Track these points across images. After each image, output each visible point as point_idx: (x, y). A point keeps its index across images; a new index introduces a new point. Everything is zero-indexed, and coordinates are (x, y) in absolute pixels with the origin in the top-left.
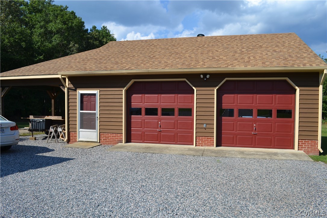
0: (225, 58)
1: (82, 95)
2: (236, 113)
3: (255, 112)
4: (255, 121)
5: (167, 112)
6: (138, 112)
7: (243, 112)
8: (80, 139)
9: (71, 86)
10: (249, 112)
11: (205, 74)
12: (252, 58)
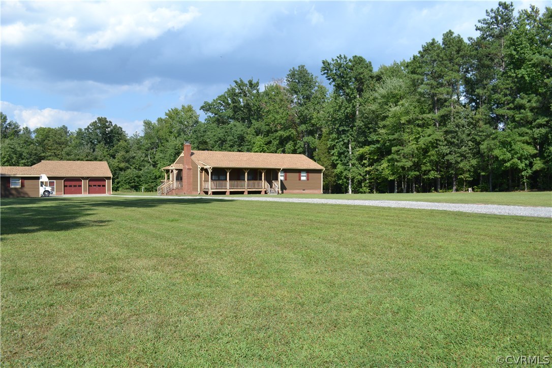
0: (89, 173)
1: (50, 182)
2: (93, 186)
3: (97, 186)
5: (75, 186)
6: (66, 186)
11: (85, 177)
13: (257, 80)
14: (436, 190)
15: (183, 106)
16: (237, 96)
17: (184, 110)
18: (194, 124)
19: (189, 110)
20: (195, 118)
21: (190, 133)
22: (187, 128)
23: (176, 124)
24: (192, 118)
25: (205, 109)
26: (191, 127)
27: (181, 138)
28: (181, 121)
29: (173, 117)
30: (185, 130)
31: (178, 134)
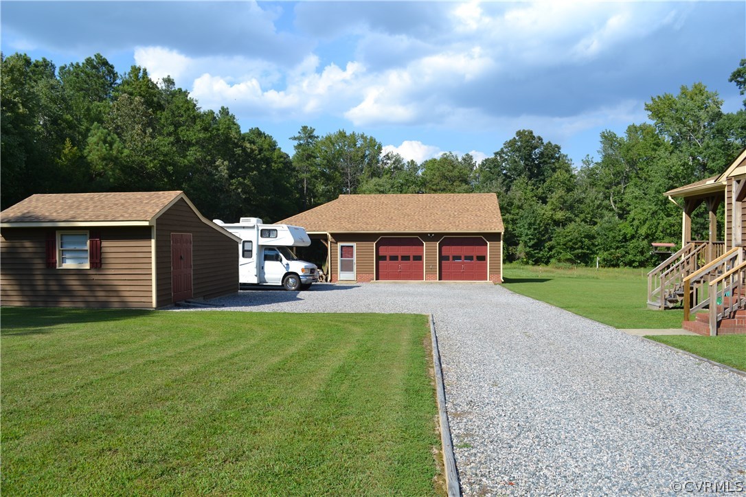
0: (443, 222)
1: (342, 247)
2: (451, 258)
3: (463, 258)
4: (463, 263)
5: (405, 258)
6: (384, 258)
7: (455, 258)
8: (341, 279)
9: (333, 240)
10: (459, 258)
11: (431, 234)
12: (461, 222)
15: (683, 88)
17: (686, 96)
18: (712, 121)
19: (697, 92)
20: (715, 106)
21: (702, 141)
22: (694, 131)
23: (670, 124)
24: (706, 107)
25: (743, 80)
26: (704, 126)
27: (681, 151)
28: (681, 119)
29: (661, 111)
30: (690, 136)
31: (676, 145)
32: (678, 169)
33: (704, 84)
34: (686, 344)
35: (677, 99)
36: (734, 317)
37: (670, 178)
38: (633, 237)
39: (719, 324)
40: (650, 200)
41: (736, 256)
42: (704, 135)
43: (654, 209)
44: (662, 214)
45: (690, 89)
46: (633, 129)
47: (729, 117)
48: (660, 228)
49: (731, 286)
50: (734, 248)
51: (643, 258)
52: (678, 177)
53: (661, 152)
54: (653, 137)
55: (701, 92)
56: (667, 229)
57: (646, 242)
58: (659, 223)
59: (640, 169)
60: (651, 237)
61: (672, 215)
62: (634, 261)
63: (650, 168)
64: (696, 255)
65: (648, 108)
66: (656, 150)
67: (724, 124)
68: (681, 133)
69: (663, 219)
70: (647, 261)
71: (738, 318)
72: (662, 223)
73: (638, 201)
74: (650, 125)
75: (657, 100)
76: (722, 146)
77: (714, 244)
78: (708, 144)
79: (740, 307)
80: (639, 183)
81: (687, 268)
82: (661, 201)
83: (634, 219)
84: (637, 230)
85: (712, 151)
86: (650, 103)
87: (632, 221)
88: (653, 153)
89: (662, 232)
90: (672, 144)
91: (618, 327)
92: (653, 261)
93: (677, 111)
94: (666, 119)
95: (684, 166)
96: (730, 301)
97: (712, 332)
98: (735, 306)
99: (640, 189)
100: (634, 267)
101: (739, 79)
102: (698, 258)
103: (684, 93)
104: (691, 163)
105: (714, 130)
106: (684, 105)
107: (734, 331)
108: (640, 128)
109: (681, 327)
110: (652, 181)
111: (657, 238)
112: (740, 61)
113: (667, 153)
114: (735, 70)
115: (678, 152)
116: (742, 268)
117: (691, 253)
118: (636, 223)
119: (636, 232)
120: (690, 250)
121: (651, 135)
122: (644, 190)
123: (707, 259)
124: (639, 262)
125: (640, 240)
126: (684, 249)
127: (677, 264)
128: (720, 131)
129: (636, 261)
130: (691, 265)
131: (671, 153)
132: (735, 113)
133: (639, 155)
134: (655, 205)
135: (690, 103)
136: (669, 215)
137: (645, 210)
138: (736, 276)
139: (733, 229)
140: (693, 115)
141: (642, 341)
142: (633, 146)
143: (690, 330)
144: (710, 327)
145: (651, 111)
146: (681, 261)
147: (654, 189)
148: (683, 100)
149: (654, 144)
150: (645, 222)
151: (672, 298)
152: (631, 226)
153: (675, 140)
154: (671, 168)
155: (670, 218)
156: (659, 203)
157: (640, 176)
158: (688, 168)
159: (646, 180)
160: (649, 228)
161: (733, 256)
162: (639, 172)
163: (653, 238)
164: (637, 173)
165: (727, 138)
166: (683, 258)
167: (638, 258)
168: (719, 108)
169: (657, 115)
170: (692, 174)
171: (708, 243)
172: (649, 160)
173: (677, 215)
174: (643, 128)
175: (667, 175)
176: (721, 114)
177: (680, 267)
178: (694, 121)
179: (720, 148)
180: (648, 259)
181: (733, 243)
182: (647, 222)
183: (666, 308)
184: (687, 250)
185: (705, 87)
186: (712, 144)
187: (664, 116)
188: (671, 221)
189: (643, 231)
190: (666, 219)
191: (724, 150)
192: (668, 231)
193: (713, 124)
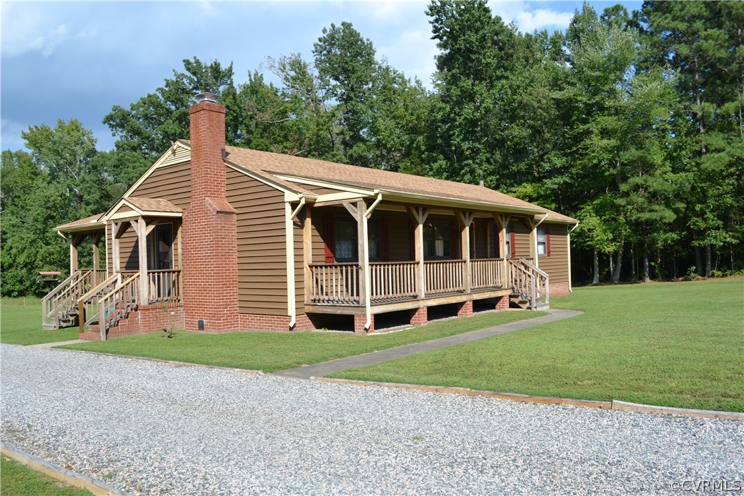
13: (229, 66)
14: (703, 274)
15: (60, 122)
16: (187, 93)
17: (63, 129)
18: (87, 156)
19: (74, 128)
20: (90, 143)
21: (78, 174)
22: (70, 164)
23: (47, 155)
24: (82, 143)
25: (114, 123)
26: (80, 161)
27: (59, 183)
28: (59, 152)
29: (39, 141)
30: (67, 168)
31: (53, 177)
32: (55, 200)
33: (80, 121)
34: (86, 347)
35: (54, 131)
36: (117, 325)
37: (48, 208)
38: (11, 266)
39: (107, 331)
40: (28, 229)
41: (116, 280)
42: (80, 169)
43: (32, 238)
44: (41, 243)
45: (67, 124)
46: (8, 155)
47: (103, 155)
48: (39, 257)
49: (114, 303)
50: (114, 274)
51: (22, 288)
52: (56, 207)
53: (39, 182)
54: (30, 166)
55: (77, 129)
56: (47, 257)
57: (24, 270)
58: (37, 252)
59: (16, 196)
60: (30, 266)
61: (51, 243)
62: (13, 291)
63: (28, 197)
64: (83, 281)
65: (25, 137)
66: (33, 179)
67: (99, 161)
68: (58, 165)
69: (41, 248)
70: (27, 290)
71: (121, 325)
72: (42, 251)
73: (15, 229)
74: (26, 154)
75: (34, 130)
76: (97, 181)
77: (97, 271)
78: (83, 177)
79: (121, 317)
80: (15, 211)
81: (76, 292)
82: (40, 230)
83: (11, 248)
84: (15, 259)
85: (88, 185)
86: (27, 131)
87: (10, 250)
88: (30, 182)
89: (42, 261)
90: (49, 175)
91: (25, 345)
92: (33, 289)
93: (54, 143)
94: (43, 150)
95: (61, 196)
96: (115, 313)
97: (103, 338)
98: (119, 318)
99: (17, 217)
100: (14, 297)
101: (111, 122)
102: (85, 283)
103: (61, 126)
104: (68, 194)
105: (90, 166)
106: (62, 138)
107: (118, 336)
108: (16, 154)
109: (78, 339)
110: (30, 210)
111: (37, 266)
112: (112, 107)
113: (45, 183)
114: (108, 114)
115: (56, 183)
116: (121, 289)
117: (79, 280)
118: (14, 251)
119: (14, 261)
120: (77, 277)
121: (28, 163)
122: (21, 218)
123: (93, 284)
124: (19, 292)
125: (19, 269)
126: (73, 276)
127: (67, 290)
128: (95, 167)
129: (16, 291)
130: (79, 290)
131: (49, 183)
132: (108, 152)
133: (16, 183)
134: (34, 234)
135: (67, 138)
136: (47, 244)
137: (23, 239)
138: (118, 295)
139: (113, 259)
140: (69, 149)
141: (51, 350)
142: (9, 173)
143: (86, 339)
144: (101, 334)
145: (28, 140)
146: (71, 287)
147: (32, 218)
148: (60, 134)
149: (32, 173)
150: (23, 250)
151: (65, 319)
152: (8, 254)
153: (52, 171)
154: (49, 198)
155: (49, 247)
156: (38, 231)
157: (16, 204)
158: (66, 199)
159: (22, 207)
160: (28, 257)
161: (114, 280)
162: (16, 199)
163: (32, 266)
164: (13, 201)
165: (101, 173)
166: (72, 285)
167: (18, 287)
168: (93, 145)
169: (35, 145)
170: (70, 205)
171: (92, 271)
172: (27, 189)
173: (56, 244)
174: (19, 155)
175: (45, 204)
176: (96, 151)
177: (70, 292)
178: (71, 155)
179: (95, 183)
180: (28, 288)
181: (114, 270)
182: (26, 250)
183: (60, 328)
184: (75, 277)
185: (81, 124)
186: (87, 178)
187: (42, 147)
188: (51, 250)
189: (21, 259)
190: (45, 248)
191: (98, 185)
192: (48, 259)
193: (89, 159)
